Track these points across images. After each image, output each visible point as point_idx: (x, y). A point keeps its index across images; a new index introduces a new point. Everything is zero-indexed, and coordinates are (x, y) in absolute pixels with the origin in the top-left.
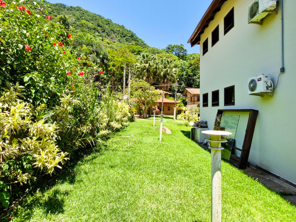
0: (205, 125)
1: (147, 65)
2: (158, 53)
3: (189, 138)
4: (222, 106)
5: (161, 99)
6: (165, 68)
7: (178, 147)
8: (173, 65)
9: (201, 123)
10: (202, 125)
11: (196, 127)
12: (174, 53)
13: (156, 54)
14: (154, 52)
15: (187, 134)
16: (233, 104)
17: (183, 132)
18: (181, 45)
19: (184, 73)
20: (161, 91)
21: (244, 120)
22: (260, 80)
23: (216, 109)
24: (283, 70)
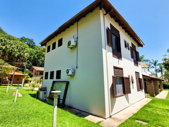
0: (45, 89)
1: (4, 47)
2: (13, 40)
3: (35, 98)
4: (55, 79)
5: (13, 72)
6: (19, 52)
7: (29, 104)
8: (26, 51)
9: (43, 89)
10: (44, 89)
11: (40, 91)
12: (26, 43)
13: (12, 40)
14: (10, 38)
15: (33, 96)
16: (60, 78)
17: (30, 95)
18: (32, 39)
19: (32, 57)
20: (14, 67)
21: (64, 85)
22: (70, 70)
23: (52, 80)
24: (77, 67)
